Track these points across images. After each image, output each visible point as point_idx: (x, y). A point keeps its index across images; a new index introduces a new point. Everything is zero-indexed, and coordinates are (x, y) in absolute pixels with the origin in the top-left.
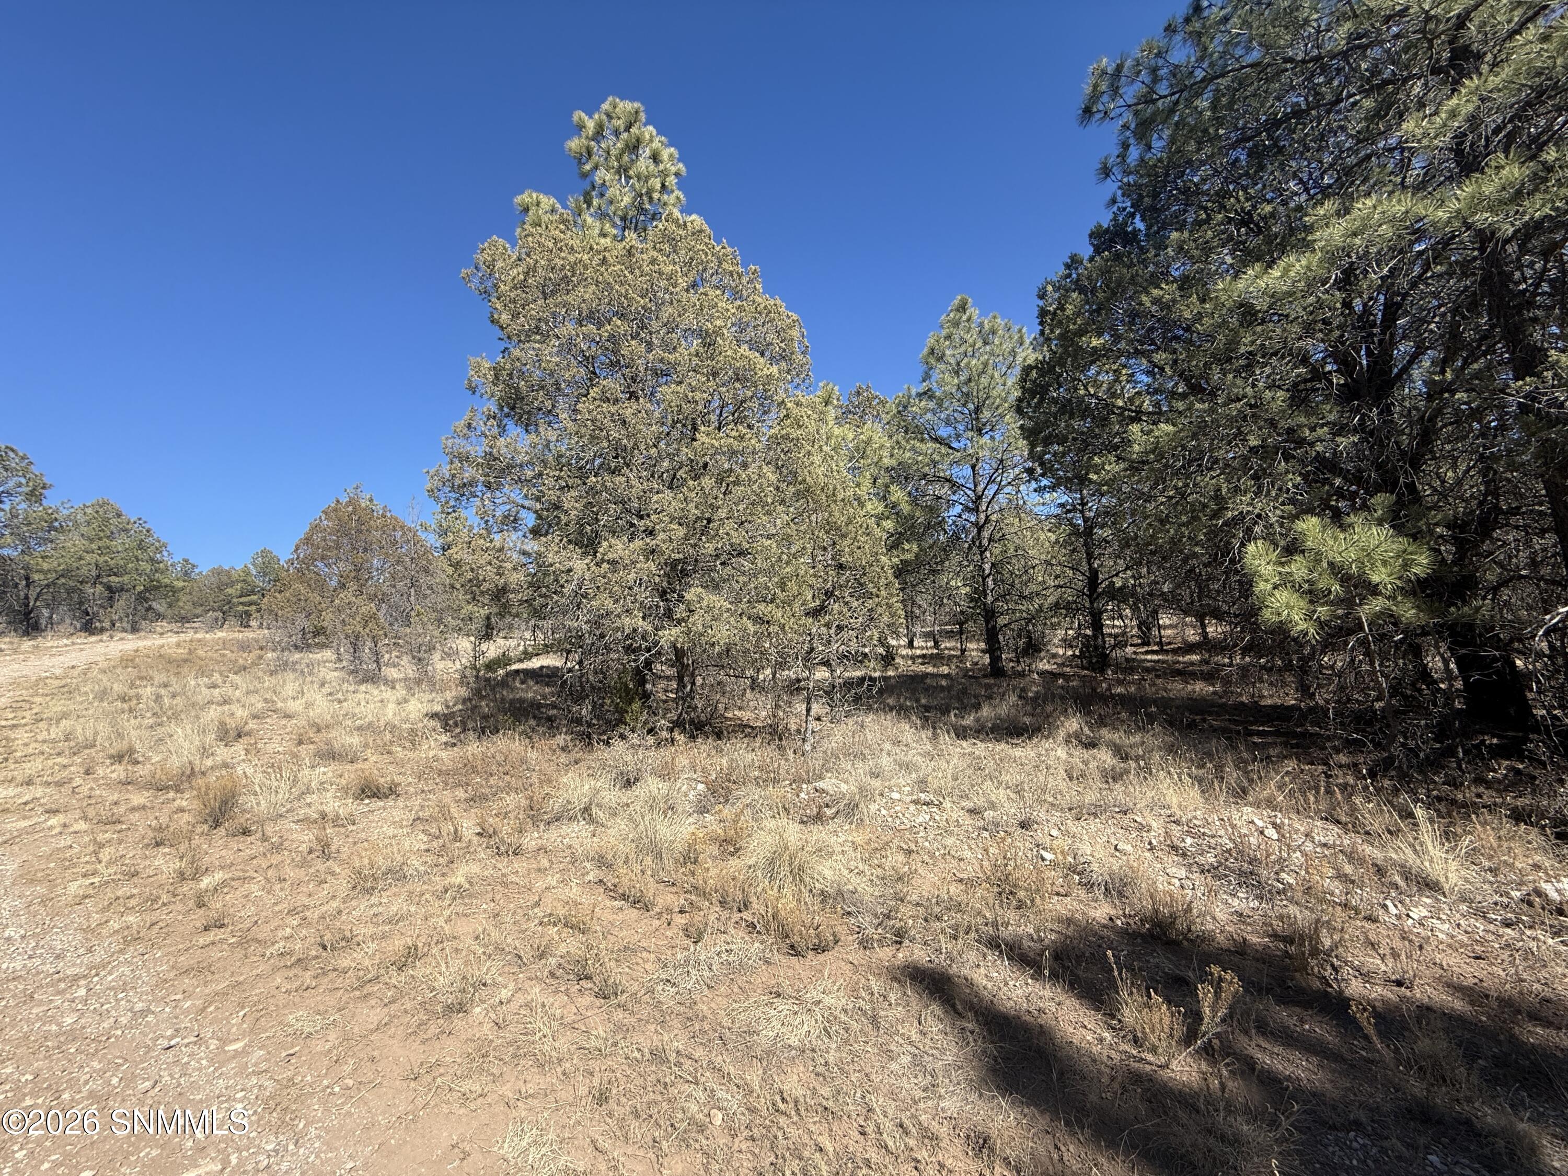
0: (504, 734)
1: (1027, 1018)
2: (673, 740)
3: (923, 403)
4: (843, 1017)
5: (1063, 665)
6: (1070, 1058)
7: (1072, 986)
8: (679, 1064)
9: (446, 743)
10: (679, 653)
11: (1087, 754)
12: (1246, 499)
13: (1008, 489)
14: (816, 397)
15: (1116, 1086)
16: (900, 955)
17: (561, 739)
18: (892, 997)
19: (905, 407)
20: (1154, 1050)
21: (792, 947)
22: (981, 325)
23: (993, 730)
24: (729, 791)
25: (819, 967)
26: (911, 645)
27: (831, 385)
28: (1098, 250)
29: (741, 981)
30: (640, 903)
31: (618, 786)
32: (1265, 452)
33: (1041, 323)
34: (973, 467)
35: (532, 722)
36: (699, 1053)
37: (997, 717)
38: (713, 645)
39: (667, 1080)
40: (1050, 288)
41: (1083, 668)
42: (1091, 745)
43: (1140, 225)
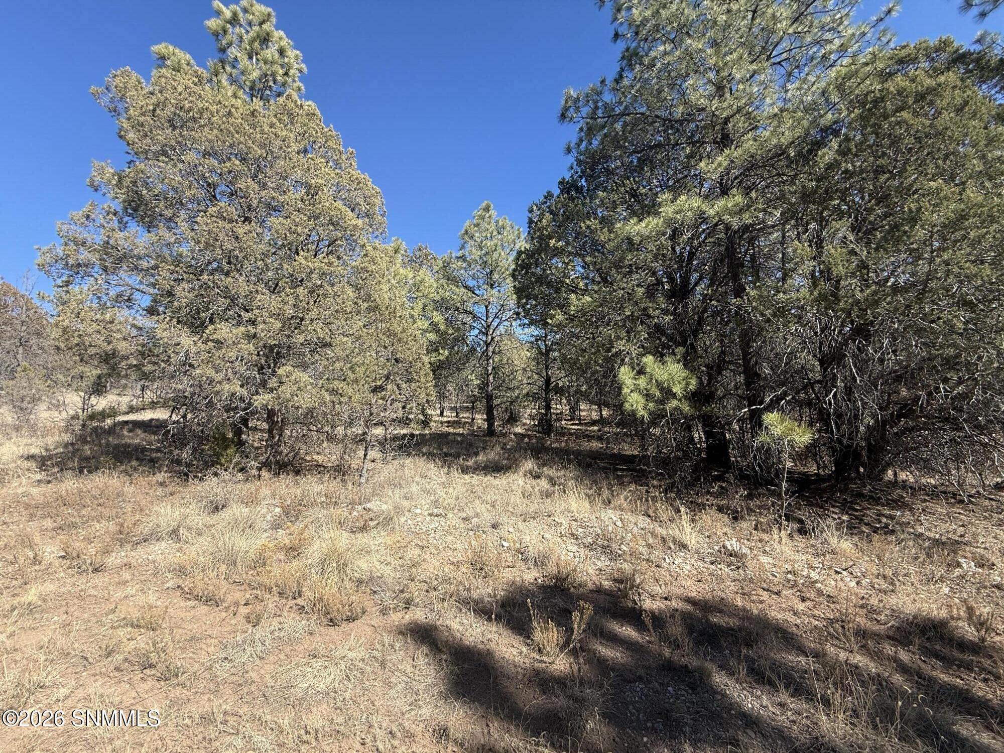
0: (103, 473)
1: (481, 646)
2: (260, 476)
3: (459, 263)
4: (361, 665)
5: (528, 430)
6: (502, 667)
7: (508, 623)
8: (225, 722)
9: (39, 481)
10: (271, 414)
11: (534, 482)
12: (623, 343)
13: (506, 323)
14: (390, 247)
15: (525, 679)
16: (407, 616)
17: (160, 477)
18: (397, 646)
19: (448, 264)
20: (548, 654)
21: (331, 620)
22: (497, 222)
23: (484, 469)
24: (300, 512)
25: (349, 632)
26: (442, 414)
27: (400, 240)
28: (562, 192)
29: (288, 650)
30: (210, 600)
31: (206, 512)
32: (632, 318)
33: (529, 227)
34: (487, 307)
35: (135, 463)
36: (244, 710)
37: (488, 460)
38: (297, 408)
39: (212, 736)
40: (535, 207)
41: (539, 432)
42: (537, 477)
43: (583, 182)
